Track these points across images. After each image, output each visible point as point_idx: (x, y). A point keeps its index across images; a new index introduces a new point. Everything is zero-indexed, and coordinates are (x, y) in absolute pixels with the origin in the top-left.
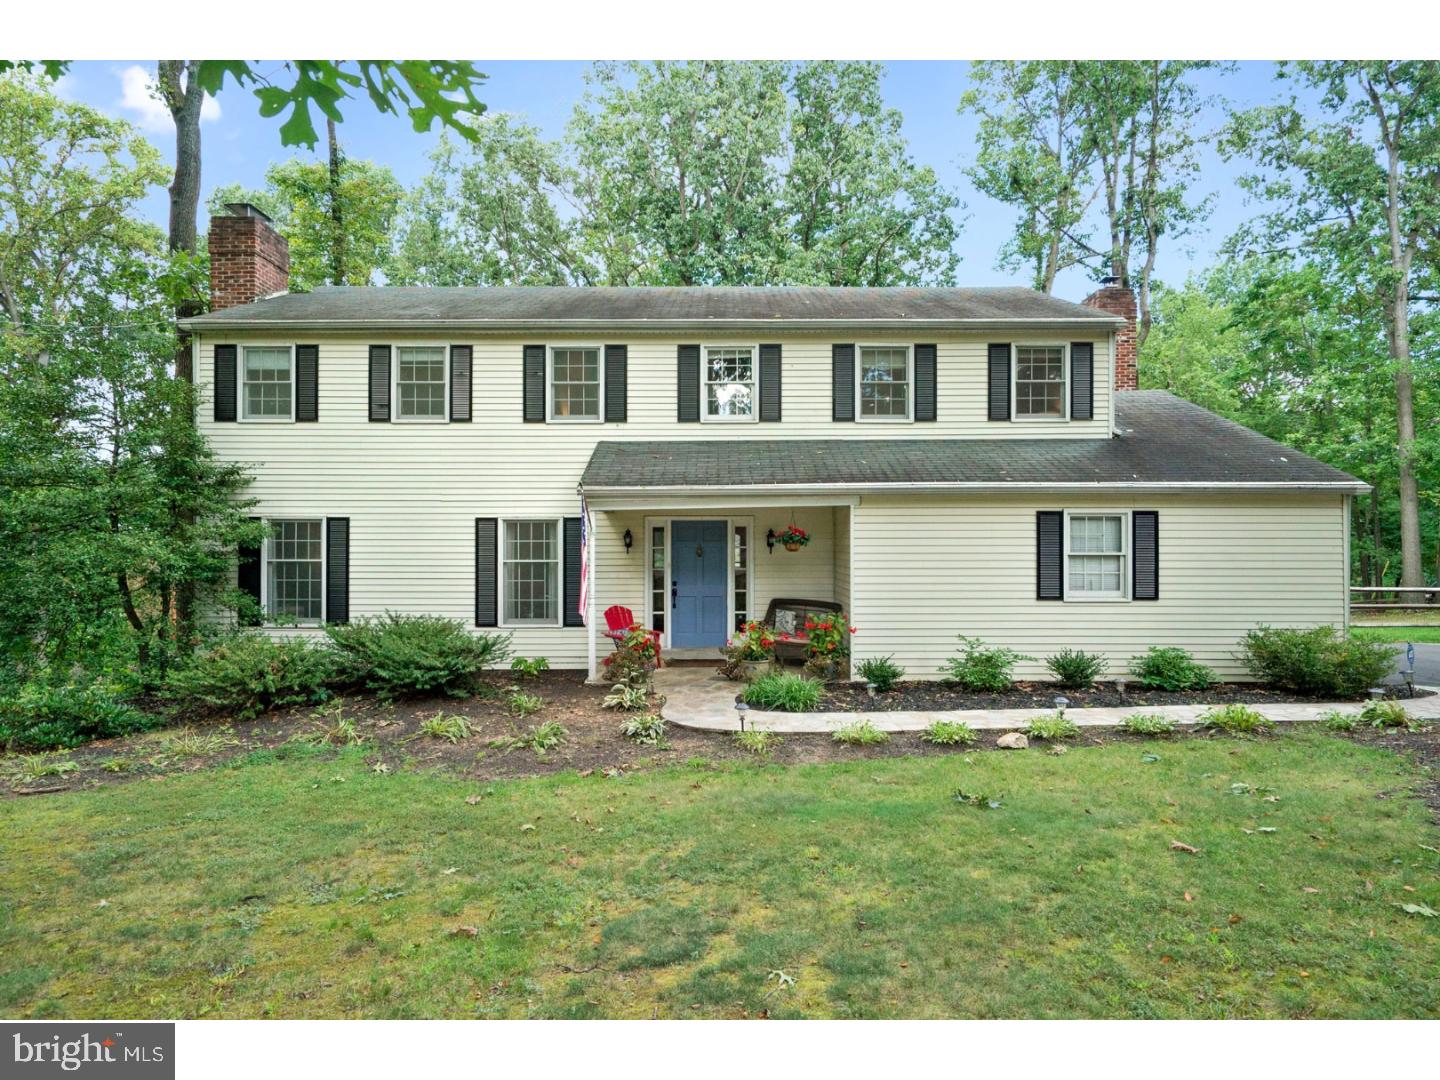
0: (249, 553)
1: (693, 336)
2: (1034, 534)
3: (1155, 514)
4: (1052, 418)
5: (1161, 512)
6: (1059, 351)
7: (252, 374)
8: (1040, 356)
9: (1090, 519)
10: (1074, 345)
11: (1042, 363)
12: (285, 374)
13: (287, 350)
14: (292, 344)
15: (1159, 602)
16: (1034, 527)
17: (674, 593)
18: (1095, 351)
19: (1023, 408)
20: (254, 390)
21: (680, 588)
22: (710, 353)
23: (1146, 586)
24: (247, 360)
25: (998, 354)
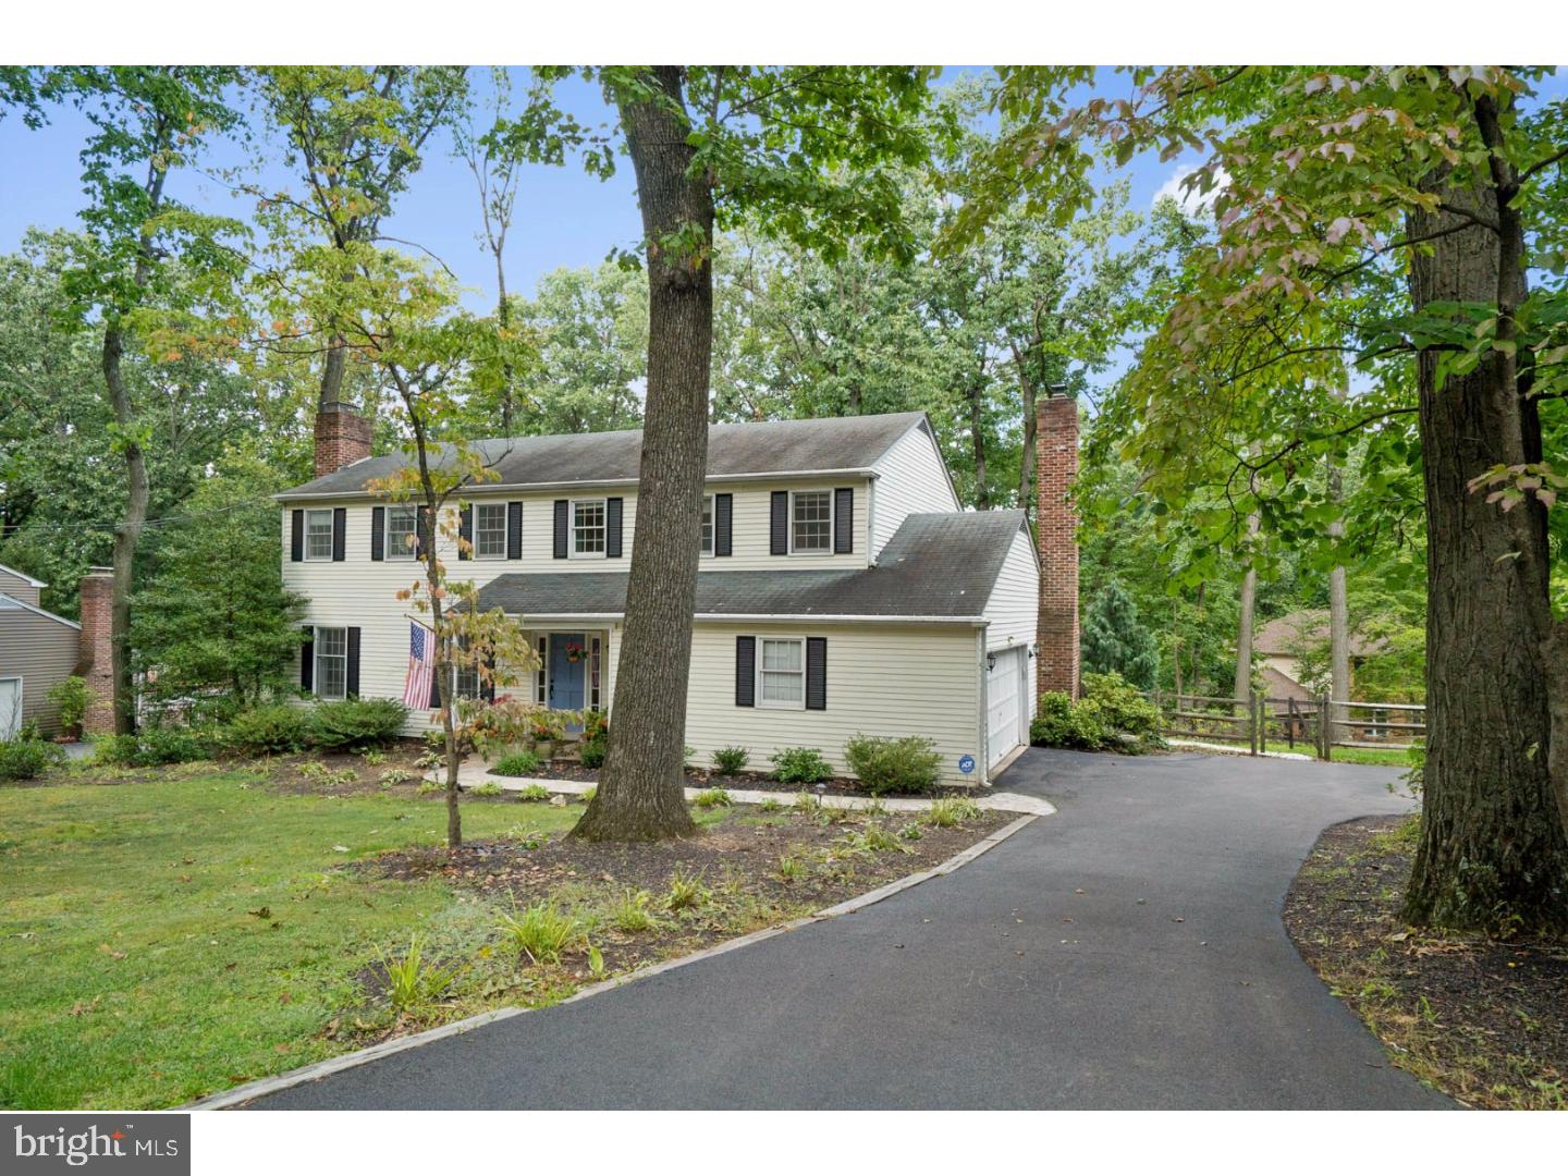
0: (308, 649)
1: (564, 494)
2: (734, 654)
3: (825, 640)
4: (819, 552)
5: (829, 638)
6: (827, 495)
7: (312, 528)
8: (813, 500)
9: (779, 642)
10: (837, 491)
11: (811, 509)
12: (328, 527)
13: (329, 512)
14: (331, 508)
15: (827, 712)
16: (735, 648)
17: (552, 688)
18: (855, 495)
19: (799, 544)
20: (313, 539)
21: (555, 684)
22: (577, 505)
23: (816, 699)
24: (310, 519)
25: (778, 498)
